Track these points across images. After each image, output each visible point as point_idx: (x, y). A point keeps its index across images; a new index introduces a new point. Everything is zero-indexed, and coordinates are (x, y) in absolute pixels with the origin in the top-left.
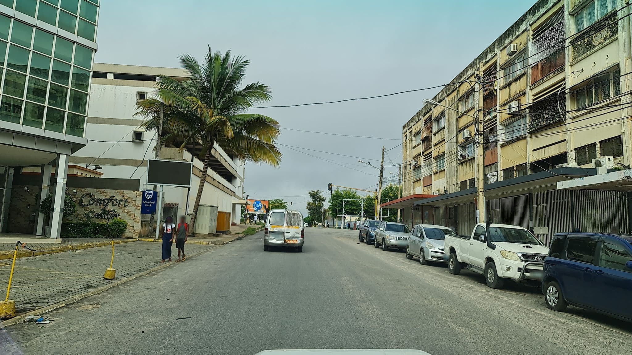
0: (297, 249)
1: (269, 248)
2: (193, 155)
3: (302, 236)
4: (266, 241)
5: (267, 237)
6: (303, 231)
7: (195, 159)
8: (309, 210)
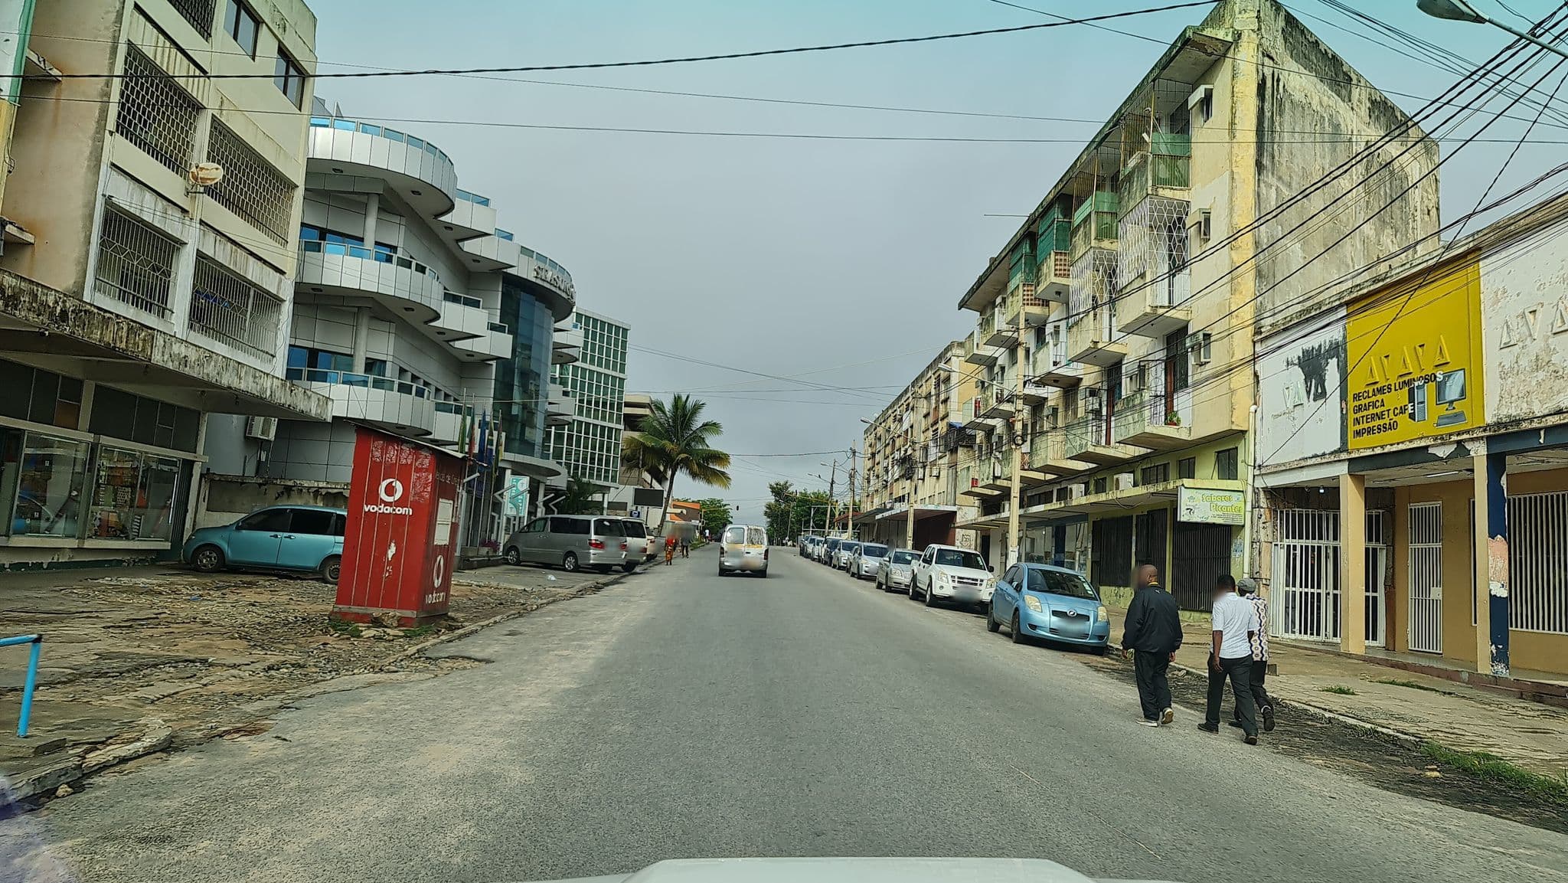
0: (760, 573)
1: (725, 572)
2: (653, 477)
3: (766, 557)
4: (721, 564)
5: (722, 559)
6: (767, 551)
7: (654, 481)
8: (769, 517)
